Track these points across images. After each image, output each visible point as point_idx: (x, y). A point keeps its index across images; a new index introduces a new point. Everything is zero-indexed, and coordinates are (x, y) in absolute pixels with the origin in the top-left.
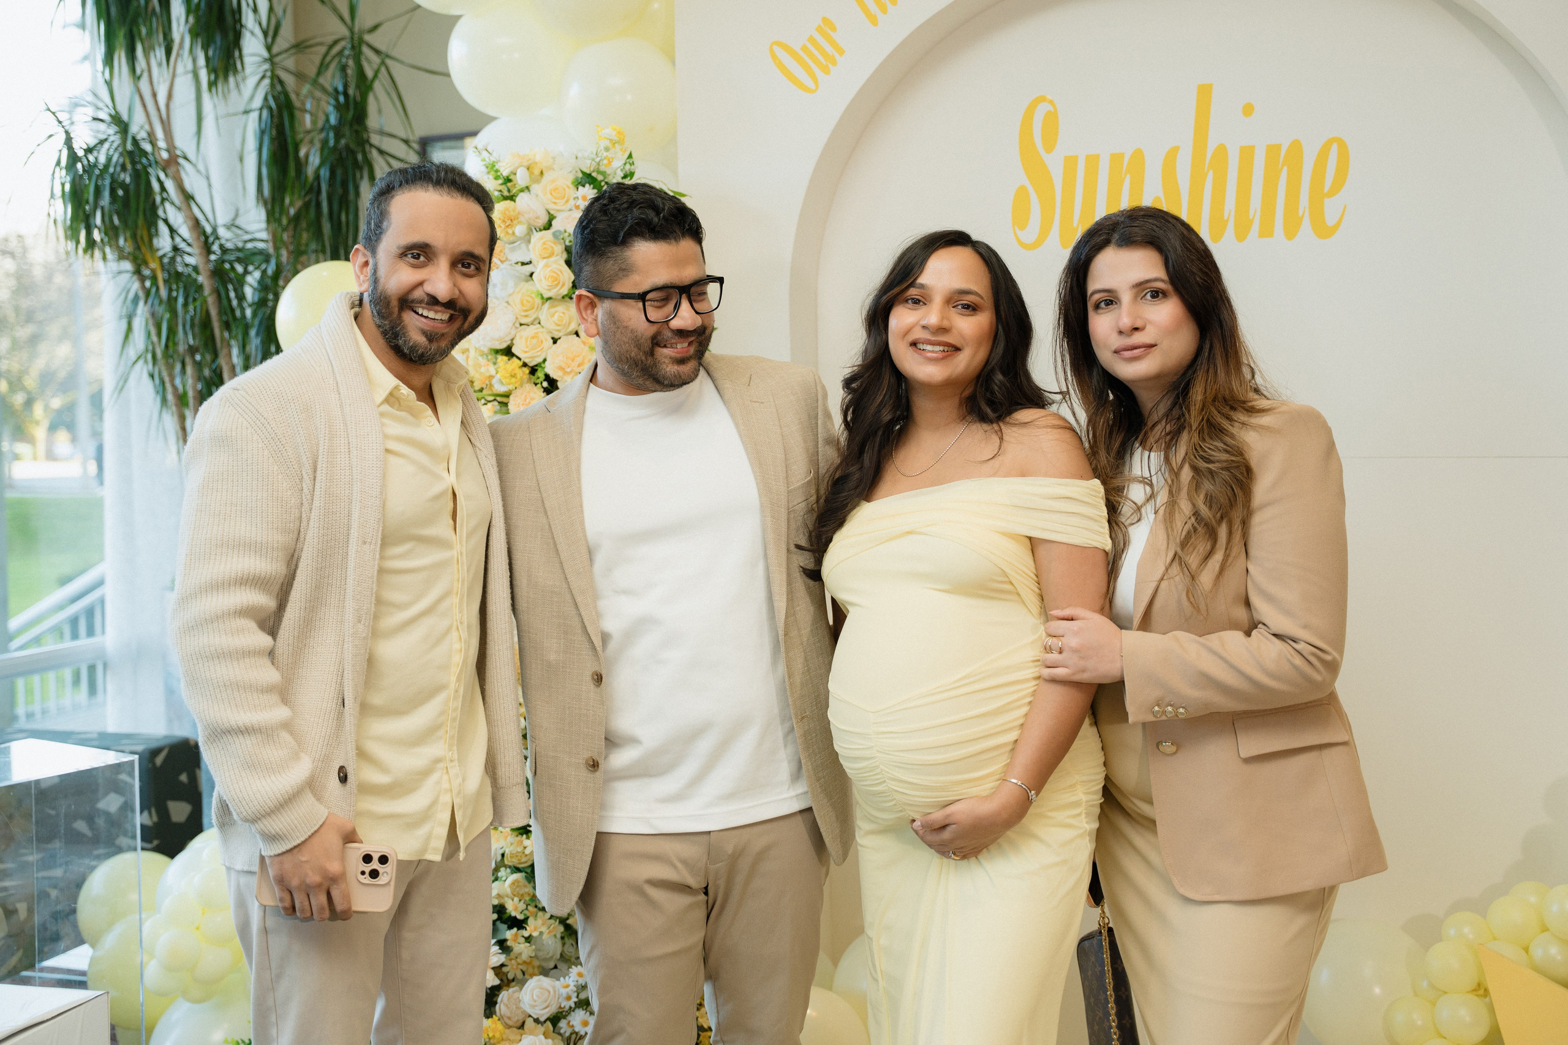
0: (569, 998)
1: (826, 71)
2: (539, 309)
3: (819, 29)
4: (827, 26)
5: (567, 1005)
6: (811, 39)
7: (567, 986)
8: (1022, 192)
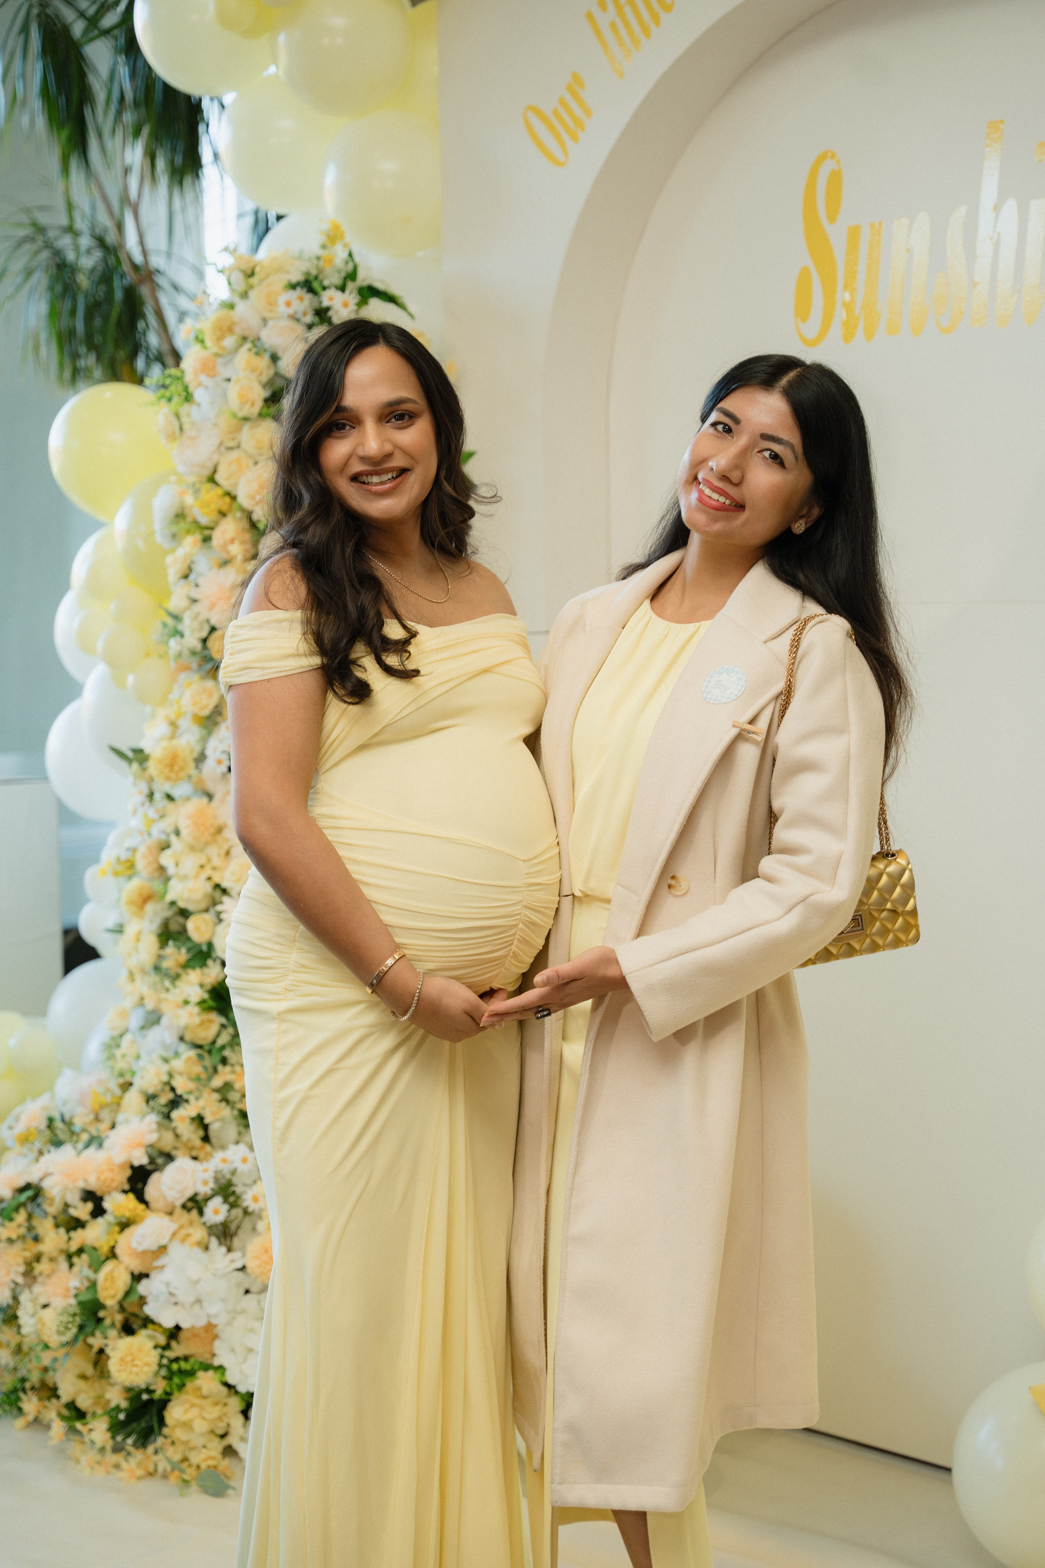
0: (206, 1183)
1: (575, 138)
2: (239, 429)
3: (569, 88)
4: (576, 83)
5: (205, 1190)
6: (562, 101)
7: (206, 1170)
8: (804, 276)
